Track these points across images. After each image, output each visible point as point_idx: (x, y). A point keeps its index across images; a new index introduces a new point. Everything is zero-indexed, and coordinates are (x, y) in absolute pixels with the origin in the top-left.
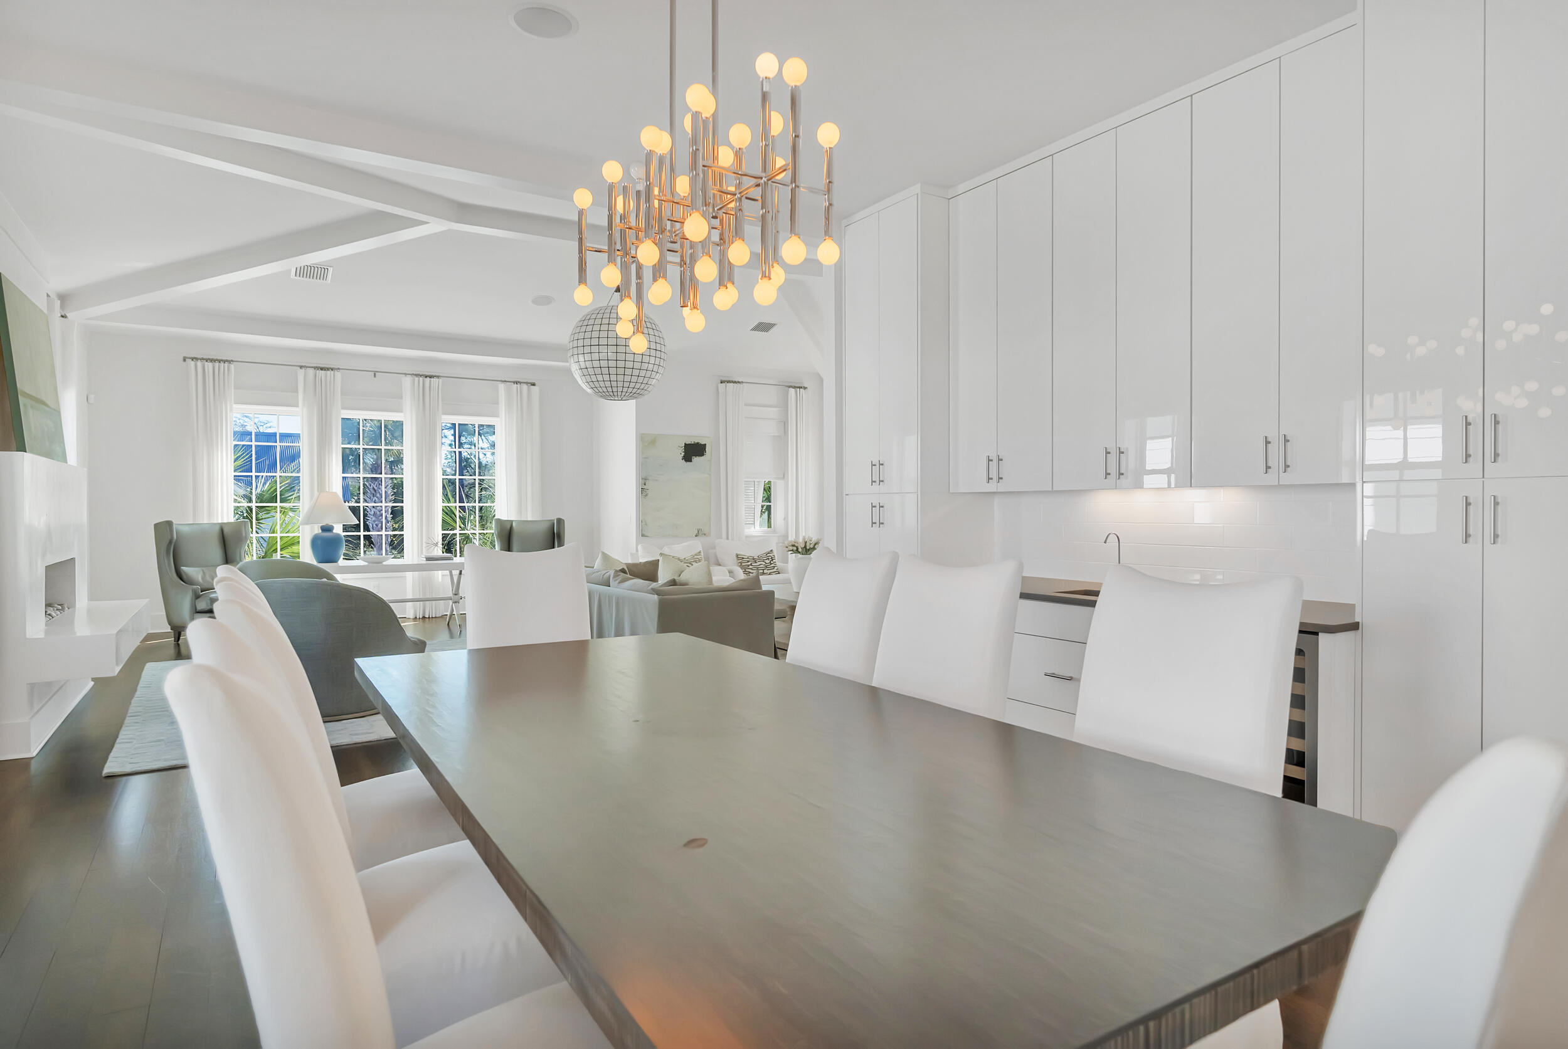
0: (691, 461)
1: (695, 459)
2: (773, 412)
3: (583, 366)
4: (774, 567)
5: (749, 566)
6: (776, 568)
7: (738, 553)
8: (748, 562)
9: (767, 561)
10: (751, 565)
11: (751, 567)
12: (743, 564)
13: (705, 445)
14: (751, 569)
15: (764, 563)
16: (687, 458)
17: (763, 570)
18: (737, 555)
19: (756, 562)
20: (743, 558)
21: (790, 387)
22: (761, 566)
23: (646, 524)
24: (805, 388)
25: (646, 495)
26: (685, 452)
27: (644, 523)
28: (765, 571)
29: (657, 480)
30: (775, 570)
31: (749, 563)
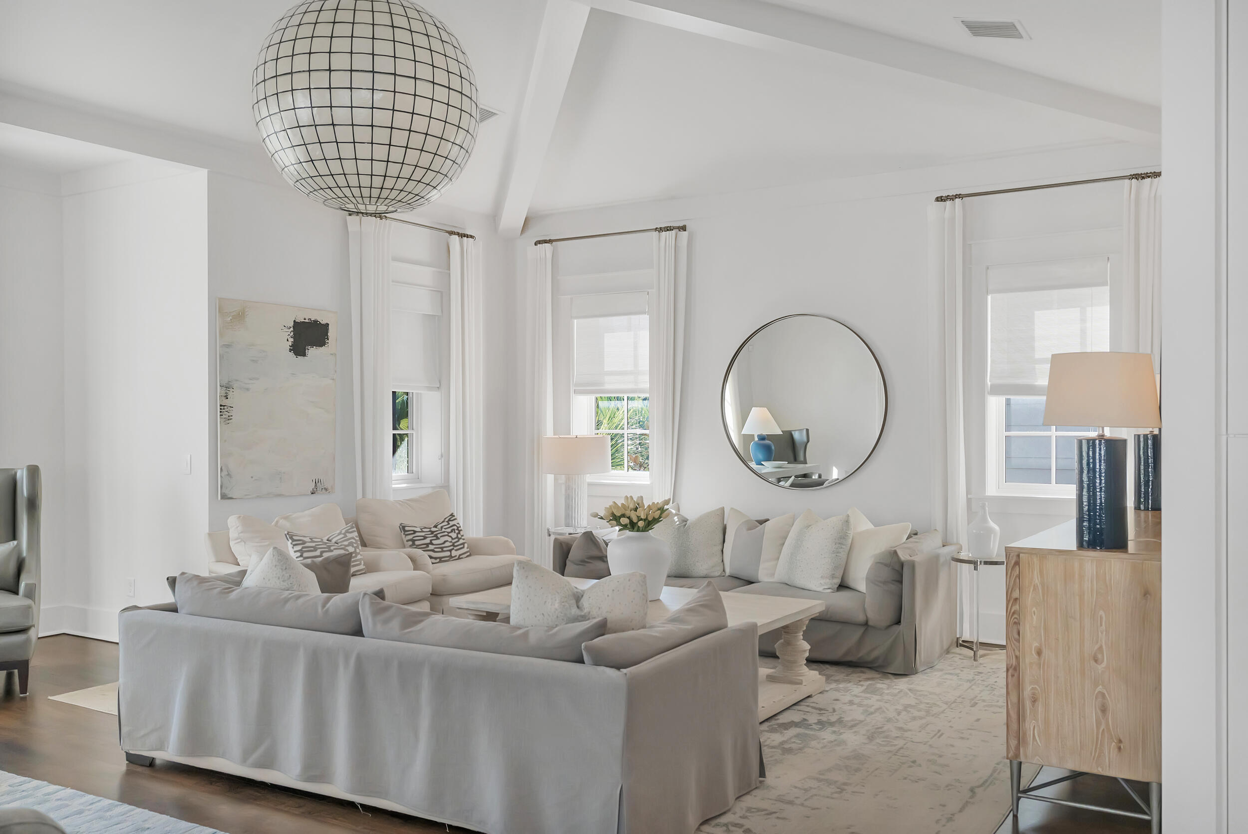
0: (304, 355)
1: (312, 351)
2: (426, 275)
3: (304, 116)
4: (463, 544)
5: (427, 545)
6: (466, 545)
7: (406, 523)
8: (425, 538)
9: (454, 535)
10: (431, 543)
11: (431, 547)
12: (417, 543)
13: (328, 325)
14: (433, 551)
15: (450, 539)
16: (298, 349)
17: (450, 551)
18: (403, 528)
19: (438, 538)
20: (415, 532)
21: (451, 233)
22: (447, 544)
23: (229, 475)
24: (472, 237)
25: (229, 418)
26: (294, 337)
27: (225, 473)
28: (454, 553)
29: (248, 389)
30: (465, 550)
31: (427, 541)
